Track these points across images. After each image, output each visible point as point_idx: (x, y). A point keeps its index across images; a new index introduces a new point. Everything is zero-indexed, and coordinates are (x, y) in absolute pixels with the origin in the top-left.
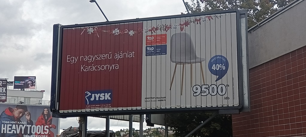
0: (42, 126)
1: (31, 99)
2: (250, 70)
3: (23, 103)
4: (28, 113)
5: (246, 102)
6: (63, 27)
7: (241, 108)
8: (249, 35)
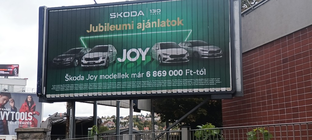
0: (26, 113)
1: (15, 87)
2: (244, 55)
3: (7, 90)
4: (12, 100)
5: (239, 87)
6: (49, 9)
7: (234, 93)
8: (242, 18)
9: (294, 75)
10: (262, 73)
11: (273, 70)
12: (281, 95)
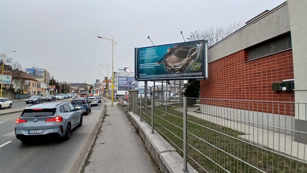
2: (209, 64)
5: (207, 76)
6: (138, 49)
7: (205, 78)
8: (208, 50)
9: (228, 72)
10: (215, 71)
11: (220, 70)
12: (223, 79)
